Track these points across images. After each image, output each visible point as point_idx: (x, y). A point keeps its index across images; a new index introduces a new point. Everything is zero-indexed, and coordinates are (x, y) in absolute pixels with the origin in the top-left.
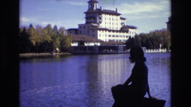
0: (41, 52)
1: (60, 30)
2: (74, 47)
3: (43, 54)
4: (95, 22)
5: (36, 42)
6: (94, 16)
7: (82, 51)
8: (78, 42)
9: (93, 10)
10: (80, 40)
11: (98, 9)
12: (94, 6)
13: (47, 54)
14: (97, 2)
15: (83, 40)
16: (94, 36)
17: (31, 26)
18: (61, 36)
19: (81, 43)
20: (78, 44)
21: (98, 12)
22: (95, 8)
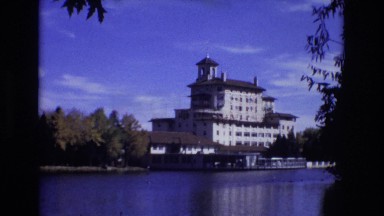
0: (81, 165)
1: (123, 121)
2: (159, 156)
3: (85, 168)
4: (210, 106)
5: (68, 145)
6: (207, 92)
7: (174, 162)
8: (167, 145)
9: (206, 80)
10: (170, 142)
11: (218, 79)
12: (209, 73)
13: (94, 168)
14: (215, 65)
15: (177, 141)
16: (205, 134)
17: (58, 110)
18: (124, 132)
19: (173, 148)
20: (167, 150)
21: (216, 85)
22: (210, 78)
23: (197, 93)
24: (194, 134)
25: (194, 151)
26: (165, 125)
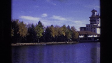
0: (59, 42)
1: (71, 28)
2: (82, 38)
4: (95, 23)
5: (55, 36)
6: (95, 19)
7: (86, 40)
8: (84, 35)
9: (94, 16)
10: (85, 34)
11: (97, 15)
12: (95, 14)
13: (63, 43)
14: (96, 11)
15: (87, 34)
16: (94, 31)
17: (52, 26)
18: (72, 31)
19: (86, 36)
20: (84, 36)
21: (97, 17)
22: (95, 15)
23: (92, 19)
24: (92, 31)
25: (92, 36)
26: (83, 29)
